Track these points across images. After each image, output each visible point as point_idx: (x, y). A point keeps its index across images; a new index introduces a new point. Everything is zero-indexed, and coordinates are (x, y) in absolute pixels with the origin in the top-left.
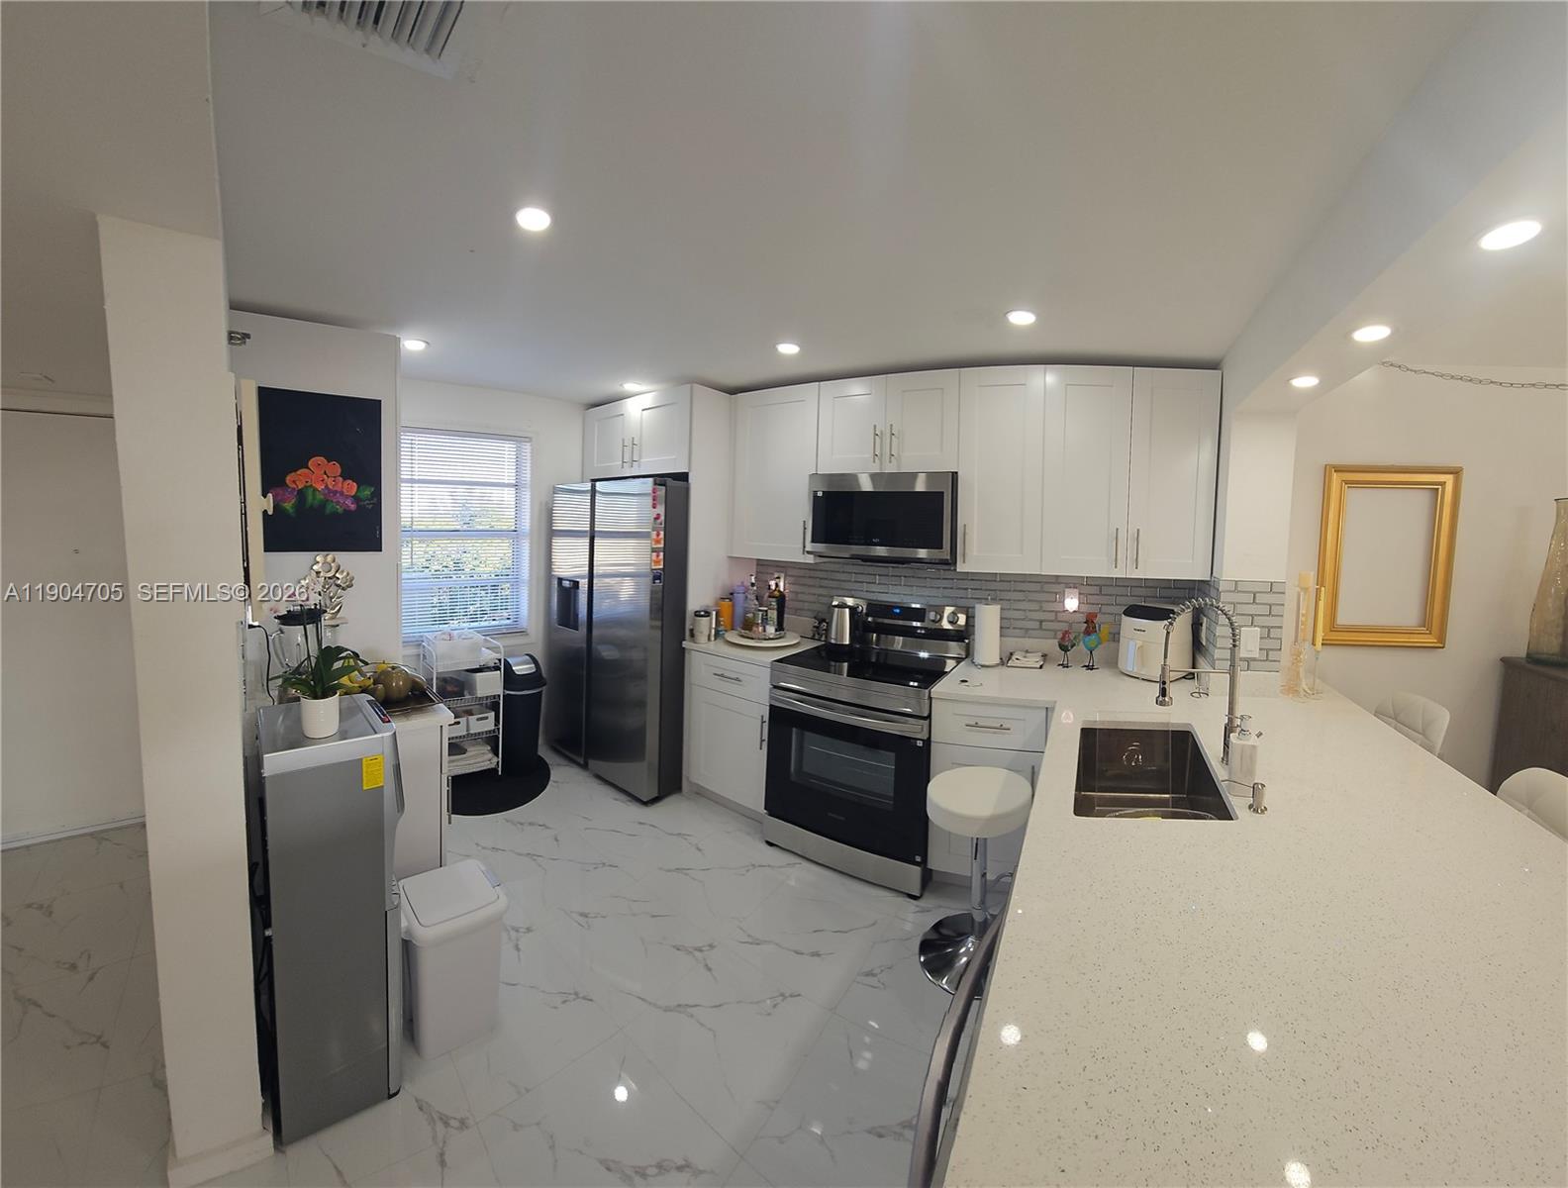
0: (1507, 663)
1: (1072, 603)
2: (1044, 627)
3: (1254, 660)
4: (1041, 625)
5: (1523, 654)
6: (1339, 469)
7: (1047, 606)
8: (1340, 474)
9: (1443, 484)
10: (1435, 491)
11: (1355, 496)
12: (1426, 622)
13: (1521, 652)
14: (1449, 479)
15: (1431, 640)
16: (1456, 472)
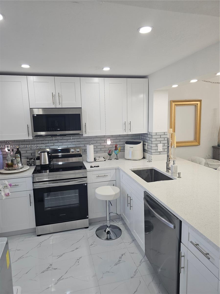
0: (214, 147)
1: (109, 142)
2: (102, 150)
3: (161, 152)
4: (101, 149)
5: (217, 145)
6: (174, 102)
7: (102, 144)
8: (174, 103)
9: (197, 104)
10: (196, 106)
11: (178, 108)
12: (195, 139)
13: (216, 144)
14: (199, 103)
15: (197, 143)
16: (200, 101)
